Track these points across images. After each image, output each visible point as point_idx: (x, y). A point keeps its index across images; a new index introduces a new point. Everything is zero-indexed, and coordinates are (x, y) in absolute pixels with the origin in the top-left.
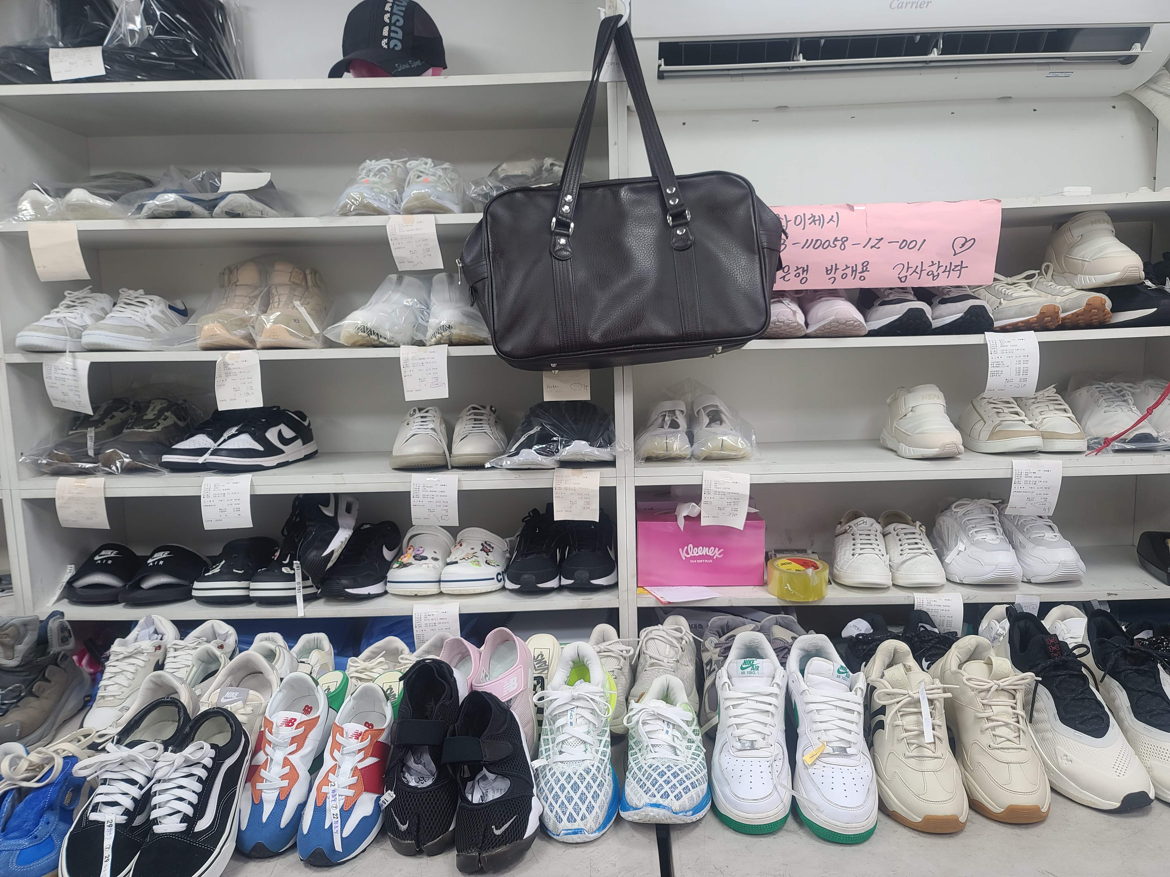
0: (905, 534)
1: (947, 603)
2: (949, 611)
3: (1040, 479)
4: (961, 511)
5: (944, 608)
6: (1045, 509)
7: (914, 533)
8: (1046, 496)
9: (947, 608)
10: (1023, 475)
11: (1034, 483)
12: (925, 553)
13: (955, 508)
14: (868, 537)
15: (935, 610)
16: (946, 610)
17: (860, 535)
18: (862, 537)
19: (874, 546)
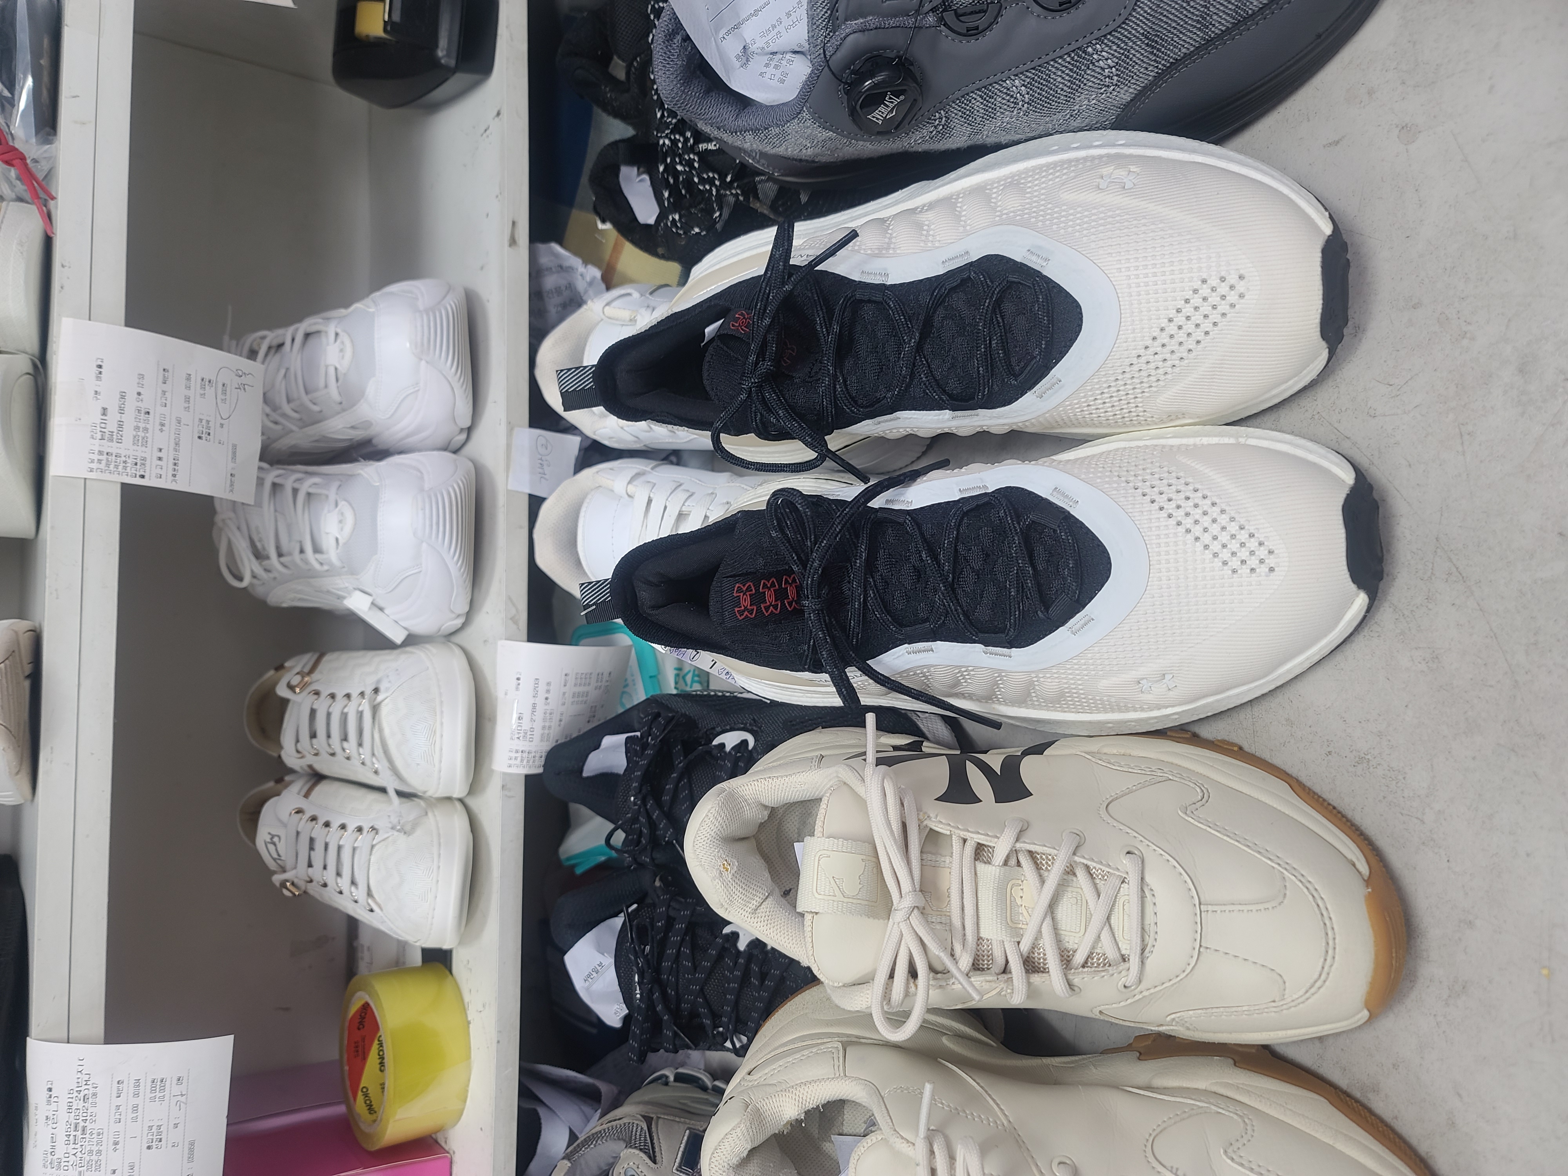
0: (313, 735)
1: (527, 685)
2: (549, 684)
3: (131, 397)
4: (249, 565)
5: (542, 695)
6: (242, 387)
7: (313, 712)
8: (195, 383)
9: (542, 688)
10: (114, 448)
11: (143, 416)
12: (375, 709)
13: (240, 579)
14: (319, 846)
15: (544, 720)
16: (548, 691)
17: (310, 865)
18: (318, 863)
19: (347, 839)
